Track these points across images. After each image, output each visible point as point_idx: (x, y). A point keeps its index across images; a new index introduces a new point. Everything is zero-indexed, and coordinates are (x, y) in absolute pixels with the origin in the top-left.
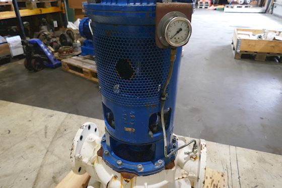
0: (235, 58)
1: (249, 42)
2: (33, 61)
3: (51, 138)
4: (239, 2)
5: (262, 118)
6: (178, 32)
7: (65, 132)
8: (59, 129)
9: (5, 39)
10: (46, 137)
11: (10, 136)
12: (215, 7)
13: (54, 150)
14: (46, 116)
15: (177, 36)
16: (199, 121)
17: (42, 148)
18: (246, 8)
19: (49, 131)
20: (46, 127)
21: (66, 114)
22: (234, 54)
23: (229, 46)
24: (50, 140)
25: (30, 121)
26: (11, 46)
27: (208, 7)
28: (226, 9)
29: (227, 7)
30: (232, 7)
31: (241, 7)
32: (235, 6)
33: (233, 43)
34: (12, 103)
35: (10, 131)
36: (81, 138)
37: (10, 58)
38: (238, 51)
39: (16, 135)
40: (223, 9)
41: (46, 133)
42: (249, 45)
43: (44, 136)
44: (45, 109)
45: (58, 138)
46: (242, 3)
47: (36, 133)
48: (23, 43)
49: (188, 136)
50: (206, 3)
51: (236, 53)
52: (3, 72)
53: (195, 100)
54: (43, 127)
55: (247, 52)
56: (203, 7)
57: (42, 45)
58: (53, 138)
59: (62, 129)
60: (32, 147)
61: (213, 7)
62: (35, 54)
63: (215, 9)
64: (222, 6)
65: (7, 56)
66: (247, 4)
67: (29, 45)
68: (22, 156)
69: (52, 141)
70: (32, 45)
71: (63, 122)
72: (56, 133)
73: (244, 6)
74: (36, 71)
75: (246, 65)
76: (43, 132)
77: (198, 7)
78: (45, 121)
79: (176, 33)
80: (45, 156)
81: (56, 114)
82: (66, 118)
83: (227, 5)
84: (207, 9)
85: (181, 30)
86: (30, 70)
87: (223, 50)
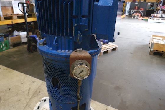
0: (149, 54)
1: (159, 45)
2: (31, 47)
3: (31, 96)
4: (158, 17)
5: (160, 99)
6: (81, 72)
7: (39, 94)
8: (36, 91)
9: (19, 33)
10: (28, 95)
11: (10, 92)
12: (143, 18)
13: (30, 104)
14: (31, 82)
15: (81, 74)
16: (119, 96)
17: (25, 102)
18: (162, 20)
19: (31, 92)
20: (30, 89)
21: (42, 81)
22: (149, 51)
23: (147, 45)
24: (30, 98)
25: (22, 83)
26: (22, 37)
27: (139, 18)
28: (149, 20)
29: (150, 19)
30: (153, 19)
31: (159, 19)
32: (155, 19)
33: (149, 44)
34: (15, 71)
35: (10, 89)
36: (38, 108)
37: (20, 44)
38: (152, 50)
39: (13, 91)
40: (148, 20)
41: (29, 92)
42: (159, 47)
43: (27, 94)
44: (32, 77)
45: (34, 97)
46: (159, 17)
47: (23, 92)
48: (27, 37)
49: (110, 106)
50: (137, 15)
51: (151, 51)
52: (15, 51)
53: (119, 81)
54: (28, 88)
55: (157, 51)
56: (136, 18)
57: (37, 39)
58: (32, 96)
59: (38, 91)
60: (19, 101)
61: (141, 18)
62: (33, 43)
63: (143, 20)
64: (147, 18)
65: (19, 42)
66: (163, 18)
67: (30, 38)
68: (13, 106)
69: (31, 98)
70: (32, 38)
71: (39, 87)
72: (34, 93)
73: (161, 19)
74: (32, 52)
75: (156, 60)
76: (27, 92)
77: (133, 17)
78: (30, 85)
79: (80, 72)
80: (25, 107)
81: (37, 81)
82: (42, 84)
83: (150, 18)
84: (138, 19)
85: (83, 71)
86: (29, 51)
87: (143, 47)
